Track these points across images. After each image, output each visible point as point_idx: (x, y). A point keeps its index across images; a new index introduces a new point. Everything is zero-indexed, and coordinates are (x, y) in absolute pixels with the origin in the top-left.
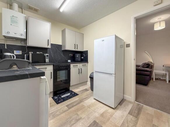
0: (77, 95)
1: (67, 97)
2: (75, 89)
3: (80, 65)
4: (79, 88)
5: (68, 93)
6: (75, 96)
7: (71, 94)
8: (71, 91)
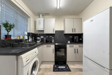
0: (70, 71)
1: (62, 69)
2: (72, 65)
3: (76, 46)
4: (75, 65)
5: (64, 66)
6: (68, 71)
7: (66, 68)
8: (67, 65)
